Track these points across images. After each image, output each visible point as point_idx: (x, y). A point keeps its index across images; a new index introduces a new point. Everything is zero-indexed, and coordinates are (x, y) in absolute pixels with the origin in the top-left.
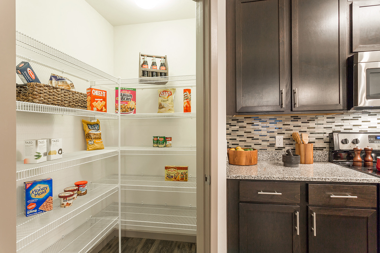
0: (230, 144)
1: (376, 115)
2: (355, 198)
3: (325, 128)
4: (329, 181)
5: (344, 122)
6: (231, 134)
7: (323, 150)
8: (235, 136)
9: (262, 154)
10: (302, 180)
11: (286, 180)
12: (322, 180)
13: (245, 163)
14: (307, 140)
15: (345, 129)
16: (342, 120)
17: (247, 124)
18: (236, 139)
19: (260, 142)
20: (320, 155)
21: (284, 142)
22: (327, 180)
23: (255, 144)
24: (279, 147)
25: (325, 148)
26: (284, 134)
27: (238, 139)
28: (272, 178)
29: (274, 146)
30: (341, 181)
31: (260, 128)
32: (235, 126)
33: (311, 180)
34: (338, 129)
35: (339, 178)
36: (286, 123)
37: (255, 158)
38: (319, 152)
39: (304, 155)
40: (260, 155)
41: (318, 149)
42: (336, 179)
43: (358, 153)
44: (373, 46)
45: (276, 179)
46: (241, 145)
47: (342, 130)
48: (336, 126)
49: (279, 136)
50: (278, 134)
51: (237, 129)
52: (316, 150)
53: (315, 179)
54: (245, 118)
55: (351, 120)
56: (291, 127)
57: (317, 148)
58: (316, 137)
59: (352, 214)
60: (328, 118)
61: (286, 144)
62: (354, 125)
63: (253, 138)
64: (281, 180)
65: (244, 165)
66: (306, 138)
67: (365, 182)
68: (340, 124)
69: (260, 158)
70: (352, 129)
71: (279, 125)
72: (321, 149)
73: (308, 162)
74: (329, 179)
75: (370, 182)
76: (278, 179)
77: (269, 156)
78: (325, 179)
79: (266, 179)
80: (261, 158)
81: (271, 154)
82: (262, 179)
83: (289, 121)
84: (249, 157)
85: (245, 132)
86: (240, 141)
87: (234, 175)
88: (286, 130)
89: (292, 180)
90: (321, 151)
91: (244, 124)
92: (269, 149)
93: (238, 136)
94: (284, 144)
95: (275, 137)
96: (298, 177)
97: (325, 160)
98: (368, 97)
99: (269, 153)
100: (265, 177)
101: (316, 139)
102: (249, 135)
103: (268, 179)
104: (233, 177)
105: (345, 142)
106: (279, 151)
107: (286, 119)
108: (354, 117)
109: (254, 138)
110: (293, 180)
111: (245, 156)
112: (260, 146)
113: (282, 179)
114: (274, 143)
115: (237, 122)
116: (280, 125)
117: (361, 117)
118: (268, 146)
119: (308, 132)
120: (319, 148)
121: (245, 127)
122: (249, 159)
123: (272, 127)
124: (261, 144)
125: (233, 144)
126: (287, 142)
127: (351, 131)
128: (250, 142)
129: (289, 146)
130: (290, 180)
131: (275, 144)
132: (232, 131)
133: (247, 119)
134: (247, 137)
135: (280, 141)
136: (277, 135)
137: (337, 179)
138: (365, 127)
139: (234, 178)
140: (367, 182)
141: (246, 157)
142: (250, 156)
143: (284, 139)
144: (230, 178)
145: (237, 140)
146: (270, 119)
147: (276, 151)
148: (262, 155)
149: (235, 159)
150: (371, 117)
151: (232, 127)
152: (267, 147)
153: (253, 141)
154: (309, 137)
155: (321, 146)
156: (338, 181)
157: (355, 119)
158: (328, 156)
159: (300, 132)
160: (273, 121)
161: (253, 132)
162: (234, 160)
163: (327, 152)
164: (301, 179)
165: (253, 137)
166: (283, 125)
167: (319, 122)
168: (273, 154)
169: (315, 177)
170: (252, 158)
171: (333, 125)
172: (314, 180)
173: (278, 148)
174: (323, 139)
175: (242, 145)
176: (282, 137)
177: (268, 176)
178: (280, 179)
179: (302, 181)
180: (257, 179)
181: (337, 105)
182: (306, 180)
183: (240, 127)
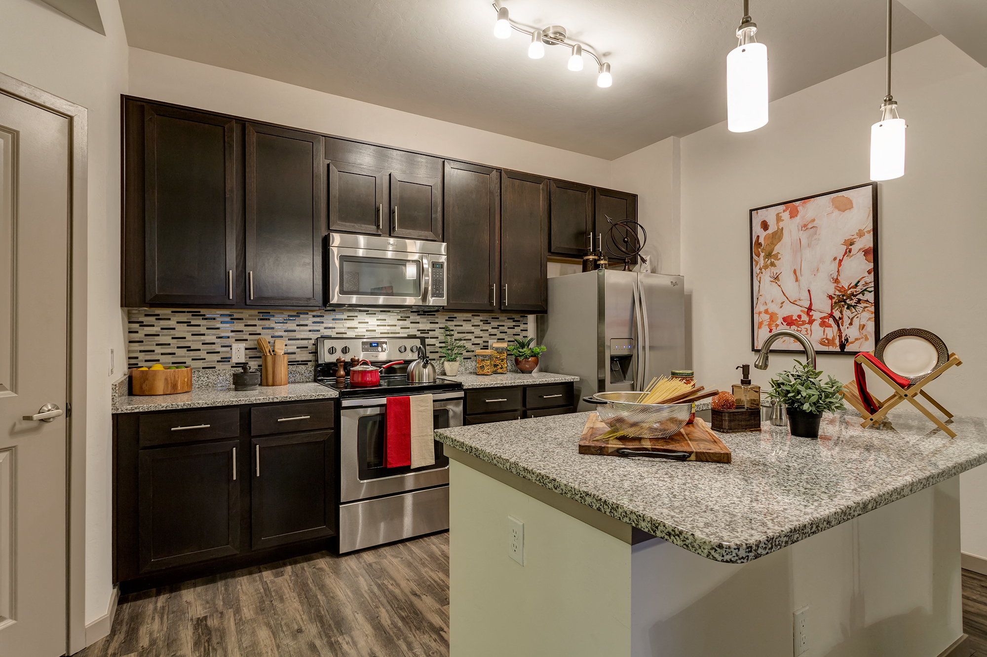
0: (141, 361)
1: (375, 314)
2: (308, 419)
3: (310, 331)
4: (278, 401)
5: (336, 323)
6: (142, 342)
7: (307, 364)
8: (153, 345)
9: (207, 376)
10: (242, 403)
11: (218, 405)
12: (269, 400)
13: (164, 390)
14: (282, 349)
15: (337, 333)
16: (333, 320)
17: (178, 322)
18: (153, 351)
19: (202, 354)
20: (303, 372)
21: (246, 355)
22: (276, 400)
23: (193, 359)
24: (237, 362)
25: (311, 361)
26: (247, 340)
27: (159, 350)
28: (196, 404)
29: (229, 361)
30: (293, 400)
31: (202, 330)
32: (153, 326)
33: (255, 402)
34: (328, 333)
35: (290, 396)
36: (250, 323)
37: (184, 380)
38: (302, 368)
39: (271, 373)
40: (202, 378)
41: (300, 363)
42: (286, 397)
43: (341, 365)
44: (353, 226)
45: (202, 405)
46: (164, 361)
47: (334, 335)
48: (325, 328)
49: (237, 344)
50: (236, 340)
51: (156, 331)
52: (297, 364)
53: (260, 399)
54: (172, 312)
55: (345, 320)
56: (258, 329)
57: (299, 361)
58: (298, 345)
59: (306, 440)
60: (314, 316)
61: (250, 358)
62: (348, 328)
63: (189, 349)
64: (211, 406)
65: (162, 393)
66: (281, 347)
67: (321, 397)
68: (331, 325)
69: (202, 384)
70: (346, 333)
71: (237, 326)
72: (305, 363)
73: (278, 383)
74: (277, 398)
75: (326, 397)
76: (206, 406)
77: (219, 379)
78: (273, 399)
79: (185, 407)
80: (204, 382)
81: (222, 375)
82: (180, 407)
83: (255, 319)
84: (171, 380)
85: (173, 338)
86: (162, 354)
87: (128, 407)
88: (250, 334)
89: (226, 404)
90: (303, 366)
91: (172, 323)
92: (219, 366)
93: (157, 345)
94: (246, 358)
95: (231, 346)
96: (236, 399)
97: (310, 380)
98: (342, 292)
99: (219, 374)
100: (184, 405)
101: (298, 348)
102: (182, 343)
103: (189, 407)
104: (126, 410)
105: (332, 351)
106: (237, 368)
107: (250, 316)
108: (348, 316)
109: (192, 348)
110: (228, 404)
111: (163, 378)
112: (203, 362)
113: (211, 404)
114: (228, 356)
115: (157, 319)
116: (239, 326)
117: (357, 316)
118: (218, 361)
119: (286, 337)
120: (302, 361)
121: (174, 329)
122: (171, 383)
123: (226, 329)
124: (205, 359)
125: (146, 361)
126: (252, 353)
127: (344, 336)
128: (183, 355)
129: (255, 361)
130: (223, 405)
131: (230, 358)
132: (146, 335)
133: (177, 314)
134: (178, 347)
135: (239, 353)
136: (234, 343)
137: (288, 397)
138: (361, 330)
139: (128, 412)
140: (323, 397)
141: (166, 379)
142: (173, 378)
143: (246, 349)
144: (120, 412)
145: (156, 352)
146: (221, 315)
147: (232, 369)
148: (206, 378)
149: (144, 386)
150: (370, 317)
151: (146, 328)
152: (216, 363)
153: (190, 354)
154: (286, 345)
155: (304, 359)
156: (288, 400)
157: (350, 318)
158: (313, 373)
159: (272, 337)
160: (228, 319)
161: (189, 337)
162: (141, 387)
163: (312, 367)
164: (240, 402)
165: (190, 347)
166: (246, 326)
167: (302, 323)
168: (227, 375)
169: (260, 398)
170: (177, 381)
171: (321, 327)
172: (259, 402)
173: (236, 364)
174: (307, 347)
175: (167, 361)
176: (243, 345)
177: (190, 403)
178: (209, 406)
179: (241, 405)
180: (171, 409)
181: (309, 299)
182: (247, 403)
183: (162, 329)
